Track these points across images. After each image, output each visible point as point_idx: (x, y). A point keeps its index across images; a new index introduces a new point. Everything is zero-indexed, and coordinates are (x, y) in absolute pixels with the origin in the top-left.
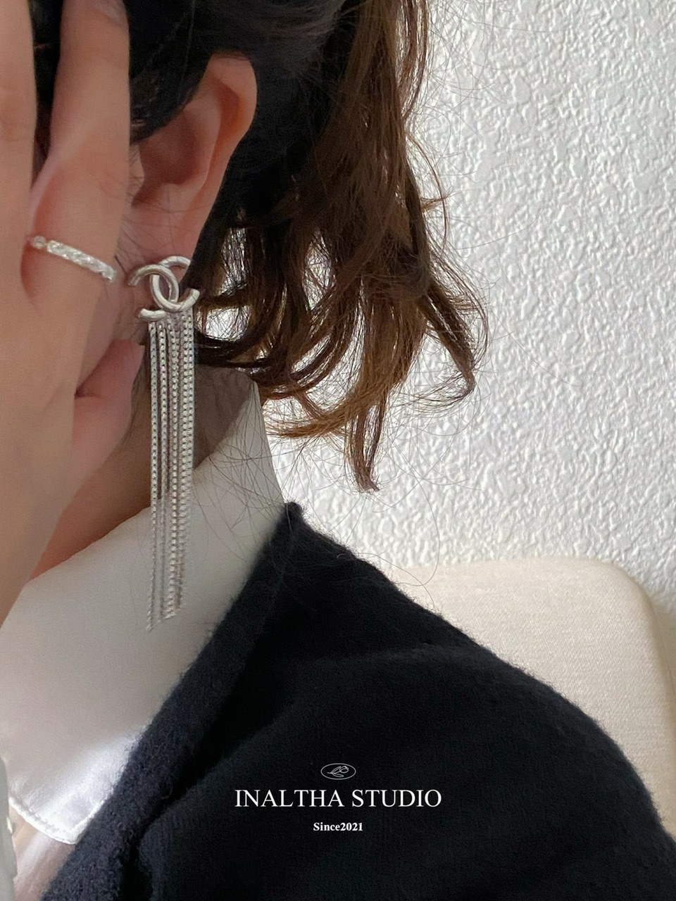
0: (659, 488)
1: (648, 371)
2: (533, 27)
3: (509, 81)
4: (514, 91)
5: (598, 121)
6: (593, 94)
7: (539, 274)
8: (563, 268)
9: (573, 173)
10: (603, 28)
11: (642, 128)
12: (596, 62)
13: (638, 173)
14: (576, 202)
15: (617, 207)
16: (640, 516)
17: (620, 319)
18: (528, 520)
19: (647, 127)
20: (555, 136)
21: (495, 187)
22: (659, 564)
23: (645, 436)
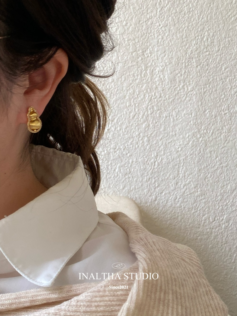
0: (172, 174)
1: (170, 137)
2: (138, 28)
3: (129, 45)
4: (131, 48)
5: (157, 58)
6: (156, 50)
7: (137, 105)
8: (144, 103)
9: (148, 74)
10: (159, 29)
11: (170, 61)
12: (157, 40)
13: (169, 75)
14: (149, 83)
15: (162, 85)
16: (165, 182)
17: (161, 120)
18: (130, 182)
19: (172, 61)
20: (143, 62)
21: (124, 77)
22: (171, 198)
23: (168, 157)
